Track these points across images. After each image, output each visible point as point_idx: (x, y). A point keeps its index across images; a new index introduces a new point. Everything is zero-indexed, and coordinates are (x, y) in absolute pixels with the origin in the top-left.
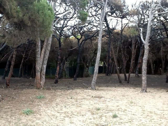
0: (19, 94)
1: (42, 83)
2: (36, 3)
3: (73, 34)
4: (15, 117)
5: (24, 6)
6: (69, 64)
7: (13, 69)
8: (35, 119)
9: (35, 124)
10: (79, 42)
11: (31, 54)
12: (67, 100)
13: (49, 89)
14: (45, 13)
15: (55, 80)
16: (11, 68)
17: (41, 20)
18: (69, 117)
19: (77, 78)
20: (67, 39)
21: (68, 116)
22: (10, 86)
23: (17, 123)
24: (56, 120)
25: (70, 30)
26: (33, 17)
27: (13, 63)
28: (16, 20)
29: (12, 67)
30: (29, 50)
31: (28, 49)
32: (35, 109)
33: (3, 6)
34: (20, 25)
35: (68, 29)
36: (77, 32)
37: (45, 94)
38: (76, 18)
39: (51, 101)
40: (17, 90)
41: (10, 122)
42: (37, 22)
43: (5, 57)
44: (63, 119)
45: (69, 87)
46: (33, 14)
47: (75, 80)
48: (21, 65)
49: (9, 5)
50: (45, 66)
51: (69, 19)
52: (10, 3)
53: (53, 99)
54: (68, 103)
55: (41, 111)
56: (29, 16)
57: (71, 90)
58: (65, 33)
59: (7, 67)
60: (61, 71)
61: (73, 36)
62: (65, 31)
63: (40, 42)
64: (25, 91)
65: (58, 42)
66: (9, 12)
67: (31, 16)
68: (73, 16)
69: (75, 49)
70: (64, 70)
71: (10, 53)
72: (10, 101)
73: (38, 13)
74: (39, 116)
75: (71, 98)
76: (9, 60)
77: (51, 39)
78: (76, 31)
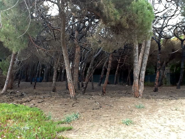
0: (117, 102)
1: (141, 91)
2: (134, 3)
3: (175, 35)
4: (115, 126)
5: (121, 7)
6: (169, 70)
7: (109, 75)
8: (135, 131)
9: (136, 136)
10: (182, 43)
11: (126, 59)
12: (171, 112)
13: (148, 98)
14: (144, 13)
15: (154, 88)
16: (107, 75)
17: (140, 20)
18: (175, 131)
19: (181, 87)
20: (168, 41)
21: (173, 131)
22: (106, 94)
23: (117, 133)
24: (160, 134)
25: (172, 30)
26: (132, 19)
27: (108, 69)
28: (113, 24)
29: (108, 73)
30: (125, 55)
31: (123, 54)
32: (135, 120)
33: (101, 10)
34: (117, 29)
35: (169, 29)
36: (180, 31)
37: (145, 104)
38: (178, 15)
39: (152, 111)
40: (114, 98)
41: (109, 131)
42: (136, 23)
43: (101, 63)
44: (168, 134)
45: (171, 96)
46: (131, 15)
47: (178, 88)
48: (116, 71)
49: (106, 8)
50: (143, 72)
51: (170, 17)
52: (107, 6)
53: (155, 109)
54: (173, 116)
55: (142, 122)
56: (127, 18)
57: (175, 100)
58: (166, 34)
59: (102, 73)
60: (161, 77)
61: (174, 37)
62: (165, 32)
63: (137, 46)
64: (122, 99)
65: (157, 45)
66: (107, 16)
67: (129, 17)
68: (175, 13)
69: (177, 52)
70: (164, 77)
71: (105, 59)
72: (107, 109)
73: (137, 13)
74: (140, 128)
75: (176, 110)
76: (104, 67)
77: (149, 42)
78: (178, 30)
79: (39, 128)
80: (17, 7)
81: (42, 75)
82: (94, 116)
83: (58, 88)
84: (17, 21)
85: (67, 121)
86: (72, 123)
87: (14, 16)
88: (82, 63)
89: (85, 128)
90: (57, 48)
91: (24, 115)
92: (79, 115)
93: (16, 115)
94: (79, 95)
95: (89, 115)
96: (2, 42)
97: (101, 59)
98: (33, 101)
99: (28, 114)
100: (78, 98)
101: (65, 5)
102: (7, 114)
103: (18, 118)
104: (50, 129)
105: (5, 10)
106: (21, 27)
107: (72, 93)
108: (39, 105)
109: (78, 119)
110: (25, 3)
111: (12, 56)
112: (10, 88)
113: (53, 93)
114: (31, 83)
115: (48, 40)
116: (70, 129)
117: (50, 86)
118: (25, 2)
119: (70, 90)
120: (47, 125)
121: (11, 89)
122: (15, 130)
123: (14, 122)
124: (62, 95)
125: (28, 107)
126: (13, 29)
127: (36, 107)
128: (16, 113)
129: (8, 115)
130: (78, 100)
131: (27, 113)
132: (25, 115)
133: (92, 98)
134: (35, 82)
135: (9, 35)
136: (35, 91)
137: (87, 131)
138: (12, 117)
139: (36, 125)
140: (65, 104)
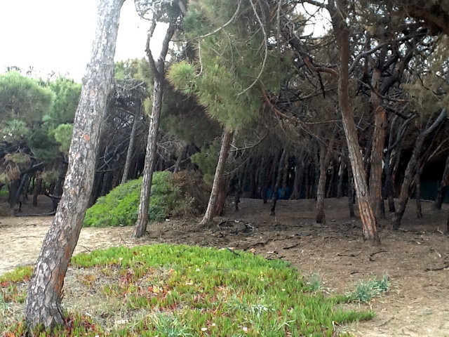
59: (445, 176)
79: (290, 309)
80: (236, 24)
81: (290, 182)
82: (430, 287)
83: (329, 214)
84: (237, 55)
85: (360, 297)
86: (373, 302)
87: (228, 45)
88: (390, 152)
89: (408, 317)
90: (326, 117)
91: (253, 278)
92: (389, 284)
93: (235, 275)
94: (385, 231)
95: (418, 284)
96: (204, 108)
97: (441, 140)
98: (272, 243)
99: (261, 275)
100: (383, 239)
101: (349, 7)
102: (216, 272)
103: (242, 283)
104: (318, 314)
105: (210, 34)
106: (246, 69)
107: (368, 228)
108: (287, 253)
109: (387, 294)
110: (255, 12)
111: (224, 139)
112: (219, 213)
113: (318, 225)
114: (265, 202)
115: (305, 97)
116: (368, 318)
117: (311, 210)
118: (255, 10)
119: (362, 218)
120: (309, 305)
121: (222, 214)
122: (236, 310)
123: (232, 291)
124: (342, 231)
125: (261, 257)
126: (227, 76)
127: (280, 258)
128: (236, 272)
129: (219, 275)
130: (384, 245)
131: (261, 273)
132: (256, 276)
133: (422, 239)
134: (273, 198)
135: (219, 91)
136: (276, 220)
137: (413, 326)
138: (227, 281)
139: (283, 303)
140: (351, 253)
